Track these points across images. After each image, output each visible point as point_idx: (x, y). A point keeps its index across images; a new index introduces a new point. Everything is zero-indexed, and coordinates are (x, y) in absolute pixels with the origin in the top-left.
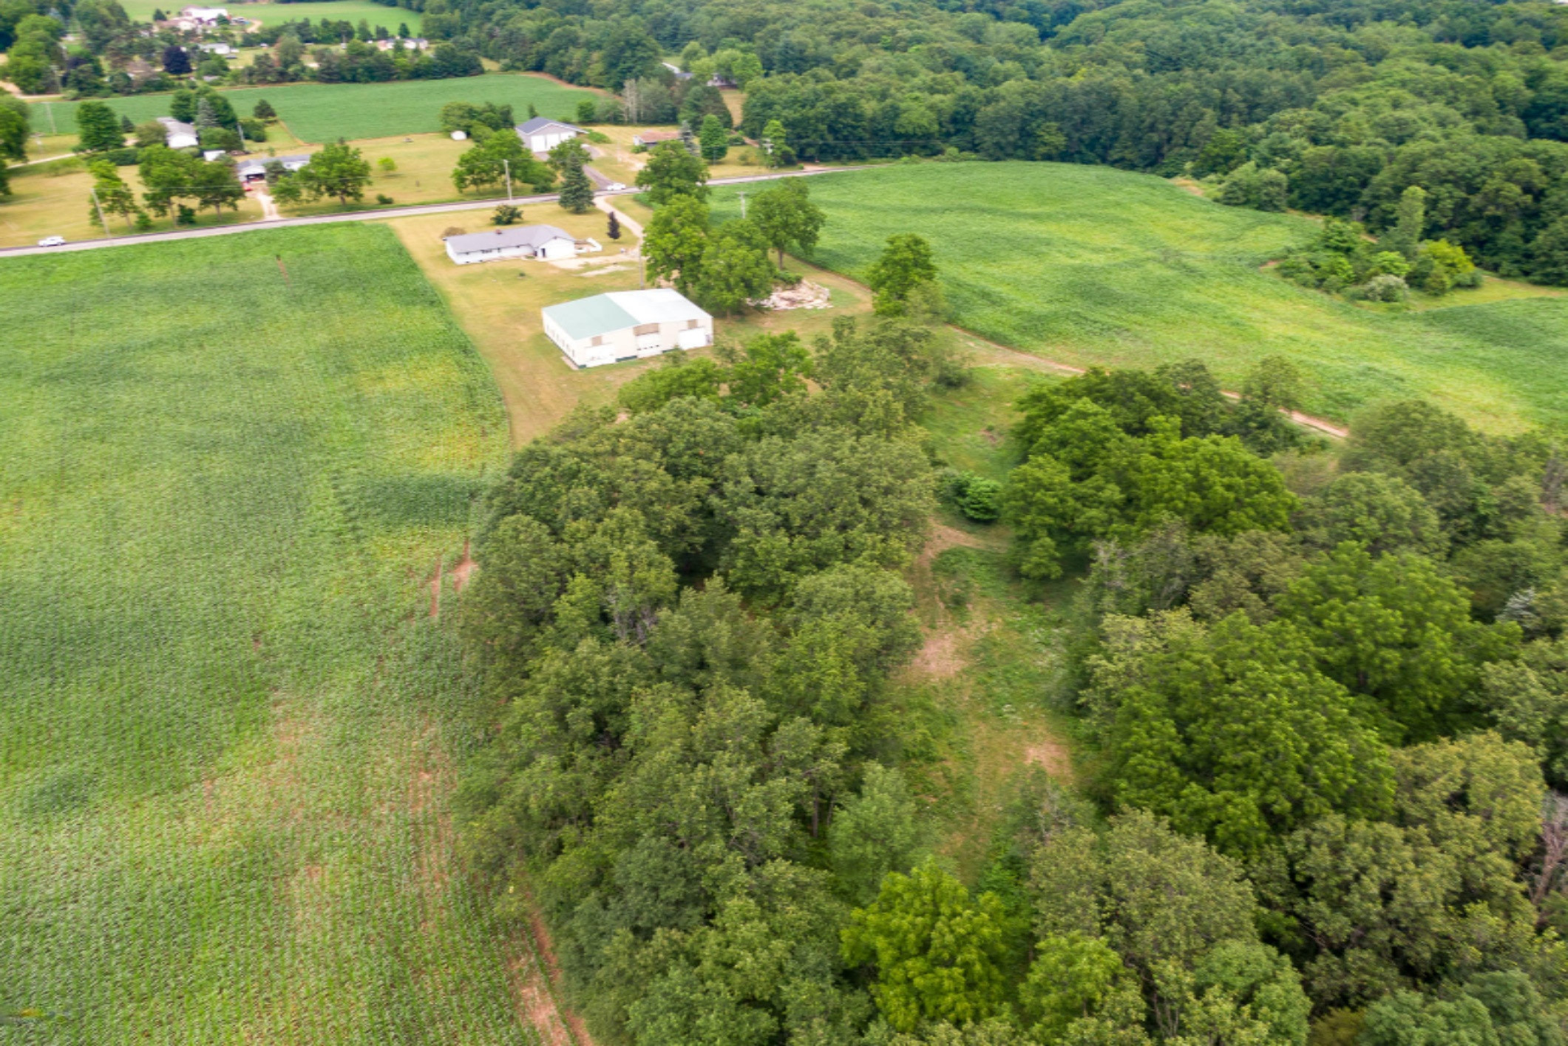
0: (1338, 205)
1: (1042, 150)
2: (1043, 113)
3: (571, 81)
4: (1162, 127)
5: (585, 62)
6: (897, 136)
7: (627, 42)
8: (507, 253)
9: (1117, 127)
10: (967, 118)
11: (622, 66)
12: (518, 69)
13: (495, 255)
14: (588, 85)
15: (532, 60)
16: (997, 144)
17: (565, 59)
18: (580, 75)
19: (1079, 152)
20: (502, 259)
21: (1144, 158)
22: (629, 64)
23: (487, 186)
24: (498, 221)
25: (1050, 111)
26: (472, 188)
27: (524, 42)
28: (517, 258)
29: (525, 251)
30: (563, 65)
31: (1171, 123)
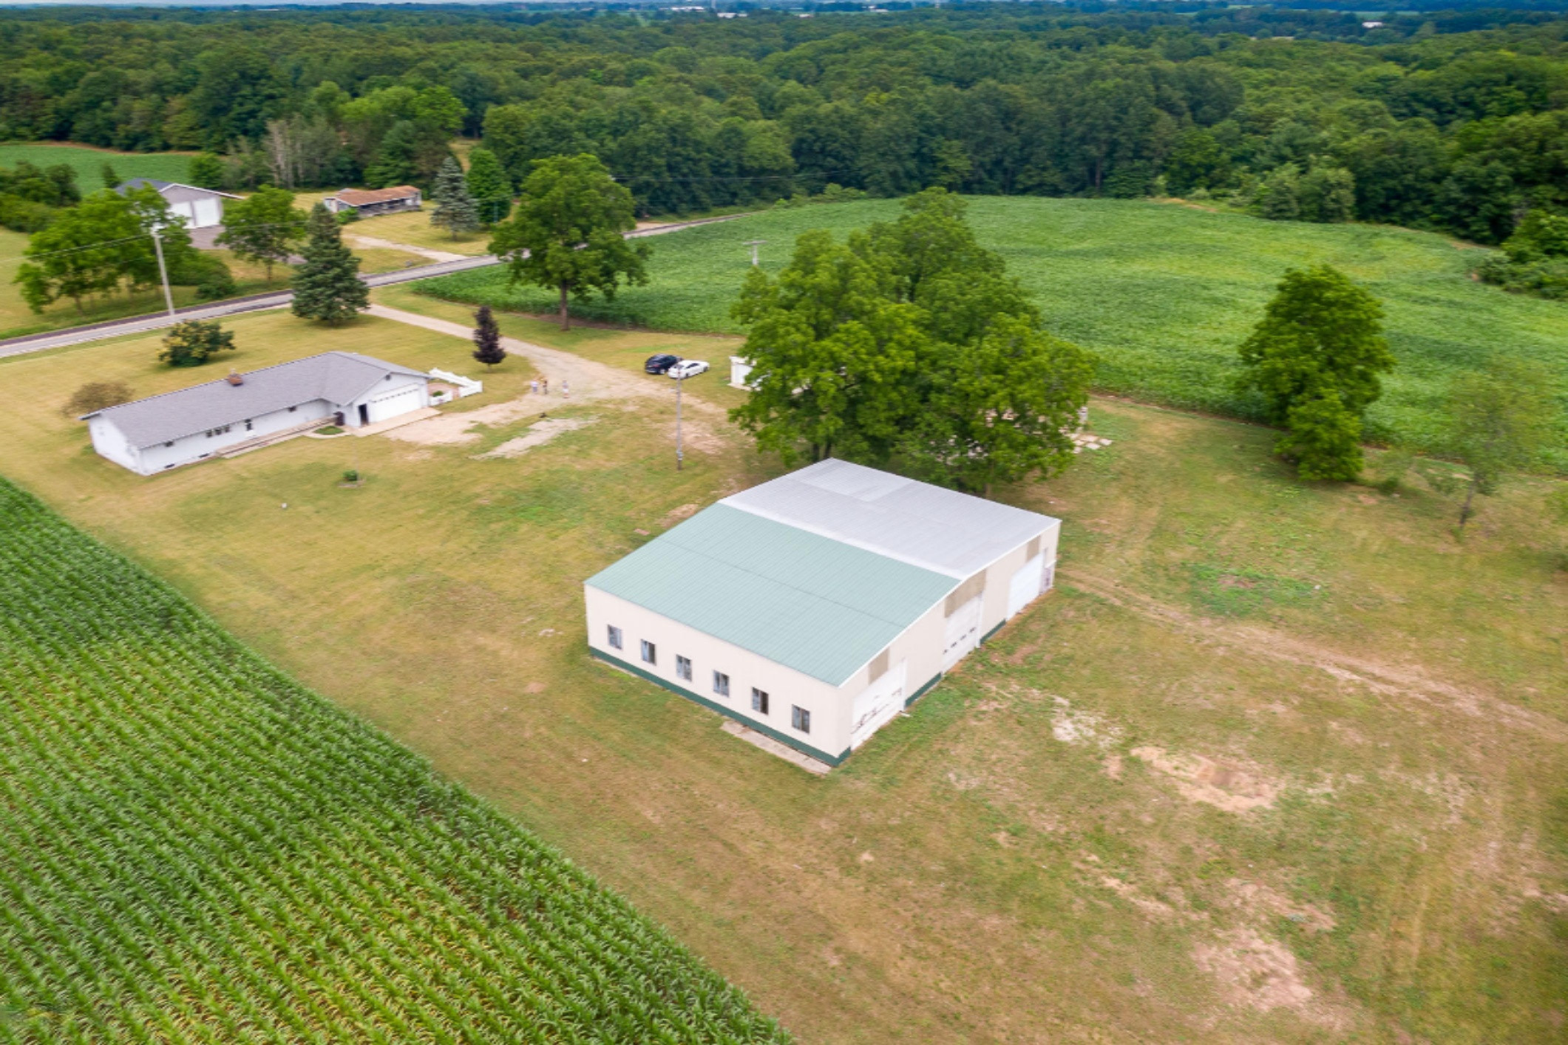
0: (1408, 208)
1: (946, 178)
2: (942, 129)
3: (129, 148)
4: (1104, 136)
5: (157, 115)
6: (743, 171)
7: (243, 75)
8: (263, 429)
9: (1027, 142)
10: (817, 147)
11: (237, 109)
12: (23, 138)
13: (239, 436)
14: (166, 147)
15: (47, 124)
16: (894, 175)
17: (115, 115)
18: (147, 135)
19: (980, 182)
20: (262, 445)
21: (1072, 180)
22: (249, 106)
23: (97, 295)
24: (178, 359)
25: (951, 125)
26: (66, 302)
27: (28, 98)
28: (299, 437)
29: (311, 416)
30: (112, 125)
31: (1112, 129)
